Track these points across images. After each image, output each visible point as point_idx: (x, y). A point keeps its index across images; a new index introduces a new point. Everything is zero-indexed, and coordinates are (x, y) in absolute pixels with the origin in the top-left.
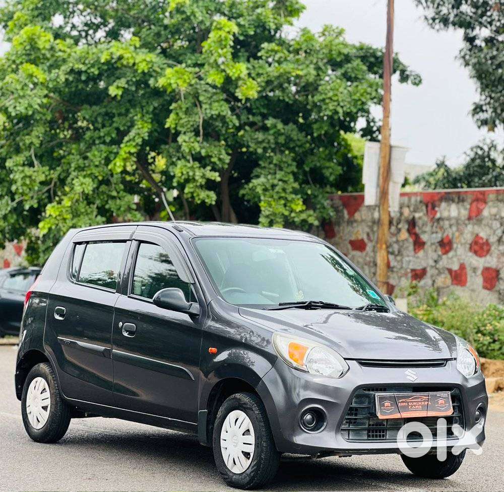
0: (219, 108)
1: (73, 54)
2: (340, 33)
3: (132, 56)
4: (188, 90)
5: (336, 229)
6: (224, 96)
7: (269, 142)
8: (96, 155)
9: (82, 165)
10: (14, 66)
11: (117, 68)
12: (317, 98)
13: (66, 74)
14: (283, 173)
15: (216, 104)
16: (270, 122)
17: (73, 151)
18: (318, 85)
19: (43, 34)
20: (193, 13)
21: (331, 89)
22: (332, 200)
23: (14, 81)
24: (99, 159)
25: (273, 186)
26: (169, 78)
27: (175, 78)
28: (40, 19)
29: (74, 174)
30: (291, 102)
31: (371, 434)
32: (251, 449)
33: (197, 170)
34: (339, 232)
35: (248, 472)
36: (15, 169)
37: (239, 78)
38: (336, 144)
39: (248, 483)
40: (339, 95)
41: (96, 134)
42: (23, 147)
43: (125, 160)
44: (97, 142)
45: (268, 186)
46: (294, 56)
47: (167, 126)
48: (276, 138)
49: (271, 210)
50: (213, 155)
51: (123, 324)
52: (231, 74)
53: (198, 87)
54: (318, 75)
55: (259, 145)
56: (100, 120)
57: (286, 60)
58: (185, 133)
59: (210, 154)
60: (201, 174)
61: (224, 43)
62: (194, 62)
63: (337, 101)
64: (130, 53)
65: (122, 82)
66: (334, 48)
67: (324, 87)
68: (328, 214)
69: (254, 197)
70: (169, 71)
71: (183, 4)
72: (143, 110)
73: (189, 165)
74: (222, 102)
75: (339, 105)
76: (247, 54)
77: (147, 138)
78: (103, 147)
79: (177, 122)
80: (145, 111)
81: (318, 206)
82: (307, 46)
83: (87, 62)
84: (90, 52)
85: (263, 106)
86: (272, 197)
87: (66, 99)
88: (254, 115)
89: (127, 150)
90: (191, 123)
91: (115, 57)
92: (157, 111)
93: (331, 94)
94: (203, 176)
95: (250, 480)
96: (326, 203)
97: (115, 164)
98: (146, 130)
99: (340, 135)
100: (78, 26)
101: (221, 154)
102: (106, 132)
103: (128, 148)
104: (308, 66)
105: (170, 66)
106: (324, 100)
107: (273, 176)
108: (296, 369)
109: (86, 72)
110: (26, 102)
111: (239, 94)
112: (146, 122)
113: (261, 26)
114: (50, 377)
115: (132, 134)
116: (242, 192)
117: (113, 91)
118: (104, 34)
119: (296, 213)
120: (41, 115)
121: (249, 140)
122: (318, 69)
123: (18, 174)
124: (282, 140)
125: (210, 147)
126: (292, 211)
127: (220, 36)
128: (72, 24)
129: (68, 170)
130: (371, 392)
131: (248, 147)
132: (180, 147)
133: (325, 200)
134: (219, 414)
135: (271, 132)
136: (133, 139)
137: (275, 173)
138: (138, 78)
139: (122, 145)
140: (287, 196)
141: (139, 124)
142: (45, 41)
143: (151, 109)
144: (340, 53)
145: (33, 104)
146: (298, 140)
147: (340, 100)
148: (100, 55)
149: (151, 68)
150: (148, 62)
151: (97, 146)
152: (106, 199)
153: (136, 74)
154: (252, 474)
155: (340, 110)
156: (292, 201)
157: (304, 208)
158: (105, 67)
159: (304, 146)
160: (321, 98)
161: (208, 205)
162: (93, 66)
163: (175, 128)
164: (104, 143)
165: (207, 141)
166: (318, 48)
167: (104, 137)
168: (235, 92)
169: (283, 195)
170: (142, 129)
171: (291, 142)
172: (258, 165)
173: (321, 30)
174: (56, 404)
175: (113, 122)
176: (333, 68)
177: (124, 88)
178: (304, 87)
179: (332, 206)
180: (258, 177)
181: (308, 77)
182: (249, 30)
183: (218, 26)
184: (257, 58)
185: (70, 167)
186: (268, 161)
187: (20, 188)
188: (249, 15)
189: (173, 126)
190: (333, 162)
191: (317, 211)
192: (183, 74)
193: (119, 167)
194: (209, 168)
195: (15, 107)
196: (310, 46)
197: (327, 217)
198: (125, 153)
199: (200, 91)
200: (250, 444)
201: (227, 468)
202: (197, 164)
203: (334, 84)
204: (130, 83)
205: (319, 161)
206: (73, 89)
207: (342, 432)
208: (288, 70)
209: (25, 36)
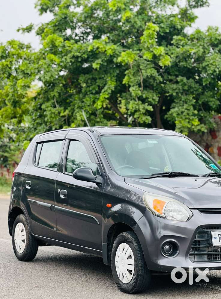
0: (150, 72)
1: (74, 48)
2: (217, 30)
3: (104, 47)
4: (134, 63)
5: (217, 134)
6: (153, 65)
7: (179, 89)
8: (88, 100)
9: (81, 106)
10: (44, 56)
11: (97, 54)
12: (204, 64)
13: (71, 58)
14: (187, 105)
15: (149, 70)
16: (179, 79)
17: (76, 99)
18: (205, 57)
19: (58, 38)
20: (135, 22)
21: (212, 59)
22: (215, 119)
23: (43, 63)
24: (89, 102)
25: (182, 112)
26: (124, 57)
27: (126, 57)
28: (58, 31)
29: (77, 110)
30: (191, 68)
31: (210, 257)
32: (132, 268)
33: (140, 105)
34: (219, 135)
35: (131, 283)
36: (46, 109)
37: (160, 55)
38: (216, 89)
39: (132, 290)
40: (216, 61)
41: (88, 89)
42: (50, 98)
43: (103, 102)
44: (88, 93)
45: (180, 112)
46: (191, 42)
47: (124, 83)
48: (183, 87)
49: (181, 125)
50: (150, 97)
51: (60, 190)
52: (156, 53)
53: (139, 61)
54: (204, 52)
55: (174, 91)
56: (89, 81)
57: (186, 44)
58: (133, 86)
59: (148, 97)
60: (143, 108)
61: (151, 36)
62: (138, 48)
63: (215, 65)
64: (103, 45)
65: (99, 61)
66: (213, 36)
67: (208, 58)
68: (212, 126)
69: (173, 119)
70: (123, 53)
71: (130, 17)
72: (111, 75)
73: (136, 103)
74: (152, 69)
75: (216, 67)
76: (166, 43)
77: (113, 90)
78: (91, 96)
79: (129, 80)
80: (112, 76)
81: (207, 122)
82: (198, 36)
83: (81, 51)
84: (83, 46)
85: (176, 71)
86: (182, 118)
87: (71, 72)
88: (171, 75)
89: (104, 96)
90: (136, 81)
91: (95, 48)
92: (119, 76)
93: (211, 62)
94: (144, 108)
95: (133, 288)
96: (212, 120)
97: (97, 104)
98: (113, 85)
99: (218, 83)
100: (79, 34)
101: (154, 97)
102: (93, 88)
103: (104, 95)
104: (198, 47)
105: (124, 51)
106: (208, 65)
107: (182, 107)
108: (158, 216)
109: (80, 57)
110: (50, 74)
111: (161, 64)
112: (113, 81)
113: (173, 27)
114: (25, 223)
115: (106, 88)
116: (166, 116)
117: (95, 66)
118: (92, 37)
119: (195, 126)
120: (59, 81)
121: (169, 88)
122: (204, 48)
123: (48, 112)
124: (186, 88)
125: (147, 93)
126: (193, 125)
127: (149, 33)
128: (76, 33)
129: (74, 109)
130: (208, 230)
131: (168, 92)
132: (131, 93)
133: (211, 119)
134: (114, 245)
135: (180, 84)
136: (107, 91)
137: (183, 106)
138: (108, 58)
139: (101, 94)
140: (190, 117)
141: (109, 83)
142: (59, 42)
143: (115, 74)
144: (216, 39)
145: (53, 75)
146: (195, 87)
147: (217, 64)
148: (87, 47)
149: (114, 52)
150: (112, 50)
151: (89, 95)
152: (94, 123)
153: (107, 56)
154: (134, 284)
155: (217, 70)
156: (193, 120)
157: (199, 123)
158: (91, 54)
159: (198, 90)
160: (206, 64)
161: (147, 123)
162: (84, 53)
163: (128, 84)
164: (92, 93)
165: (146, 90)
166: (204, 37)
167: (92, 90)
168: (159, 63)
169: (187, 117)
170: (111, 85)
171: (191, 89)
172: (174, 102)
173: (207, 29)
174: (29, 238)
175: (96, 82)
176: (213, 47)
177: (100, 64)
178: (197, 59)
179: (215, 122)
180: (174, 108)
181: (198, 53)
182: (166, 30)
183: (148, 28)
184: (172, 45)
185: (75, 107)
186: (179, 99)
187: (49, 119)
188: (166, 22)
189: (127, 83)
190: (215, 98)
191: (207, 125)
192: (131, 55)
193: (100, 106)
194: (147, 104)
195: (44, 77)
196: (199, 36)
197: (212, 128)
198: (103, 98)
199: (140, 63)
200: (132, 265)
201: (119, 280)
202: (140, 102)
203: (214, 56)
204: (104, 61)
205: (207, 98)
206: (75, 66)
207: (190, 256)
208: (187, 49)
209: (49, 40)
